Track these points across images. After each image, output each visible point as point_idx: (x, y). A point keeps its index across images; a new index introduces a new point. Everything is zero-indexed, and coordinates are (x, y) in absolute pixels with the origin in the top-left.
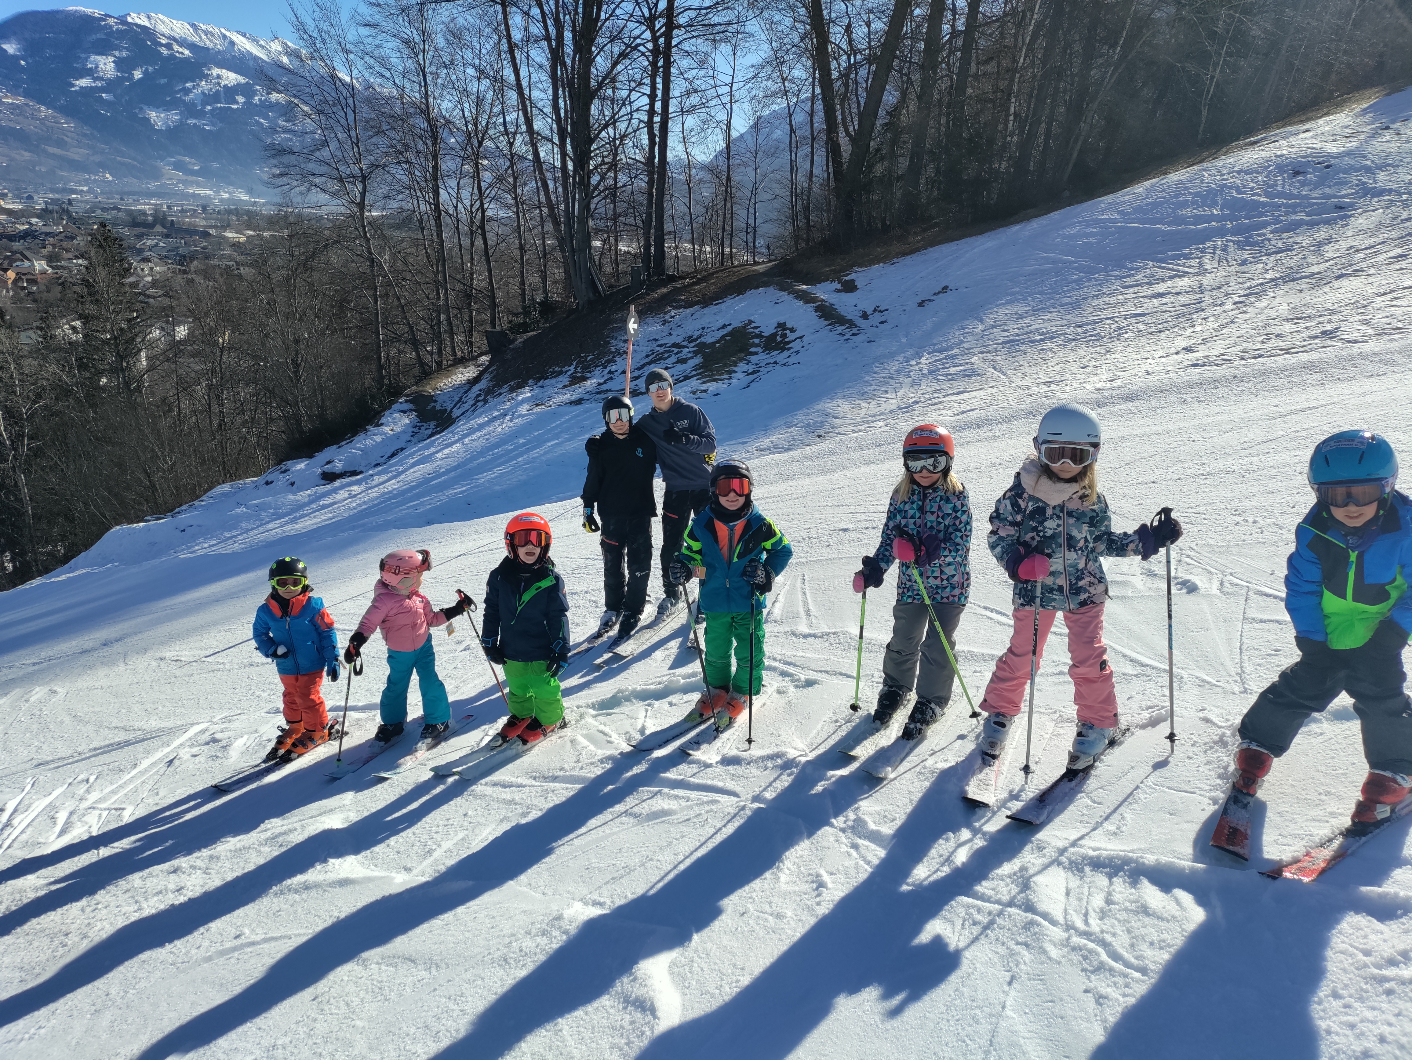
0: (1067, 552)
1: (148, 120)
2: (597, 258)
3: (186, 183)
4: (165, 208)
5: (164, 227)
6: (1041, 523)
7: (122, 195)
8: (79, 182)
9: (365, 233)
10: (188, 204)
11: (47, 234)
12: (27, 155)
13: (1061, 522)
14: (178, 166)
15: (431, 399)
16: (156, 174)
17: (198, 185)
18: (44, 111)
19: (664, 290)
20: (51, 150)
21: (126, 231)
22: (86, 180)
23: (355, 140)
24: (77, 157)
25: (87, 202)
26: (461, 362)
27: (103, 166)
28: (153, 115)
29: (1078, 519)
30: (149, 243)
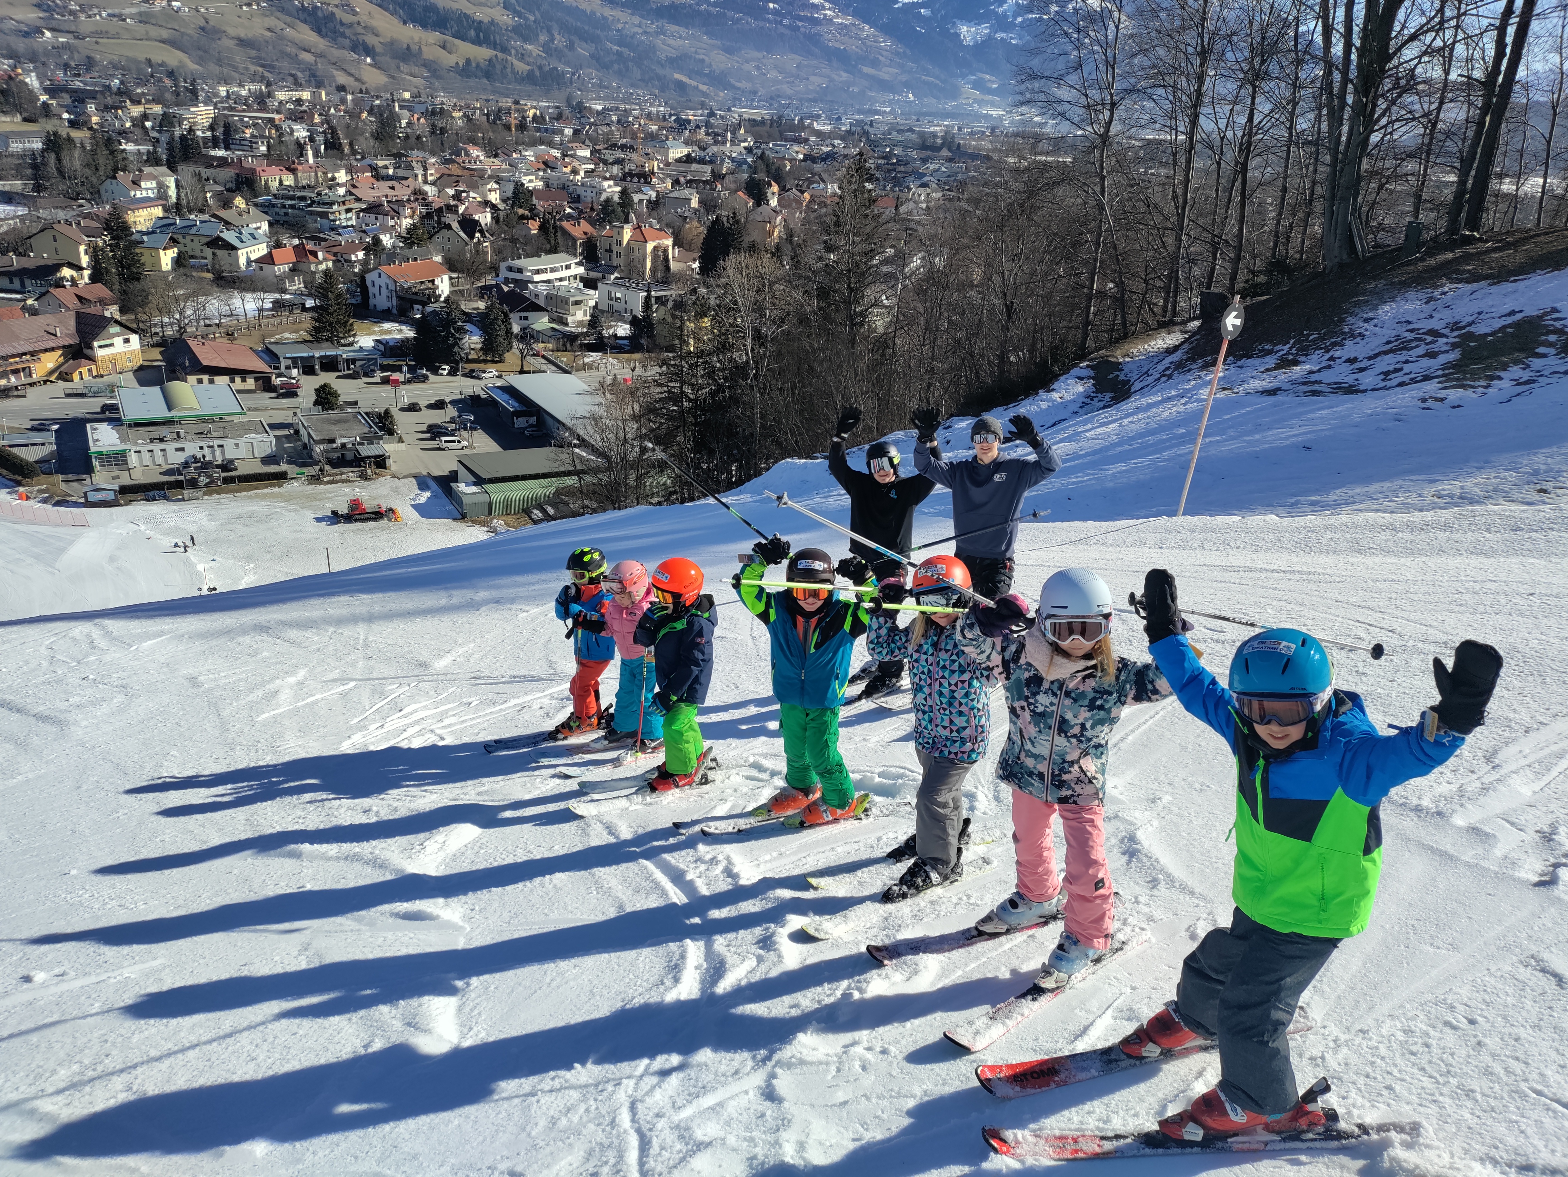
0: (1056, 737)
1: (958, 35)
3: (981, 103)
4: (955, 130)
5: (950, 150)
7: (920, 115)
8: (883, 103)
10: (979, 126)
11: (845, 156)
12: (845, 76)
13: (1055, 701)
14: (978, 85)
15: (1117, 366)
16: (954, 93)
17: (993, 105)
18: (867, 30)
19: (1449, 255)
20: (867, 70)
21: (914, 154)
22: (890, 101)
24: (886, 77)
25: (887, 124)
26: (1166, 325)
27: (908, 85)
28: (964, 29)
30: (932, 167)
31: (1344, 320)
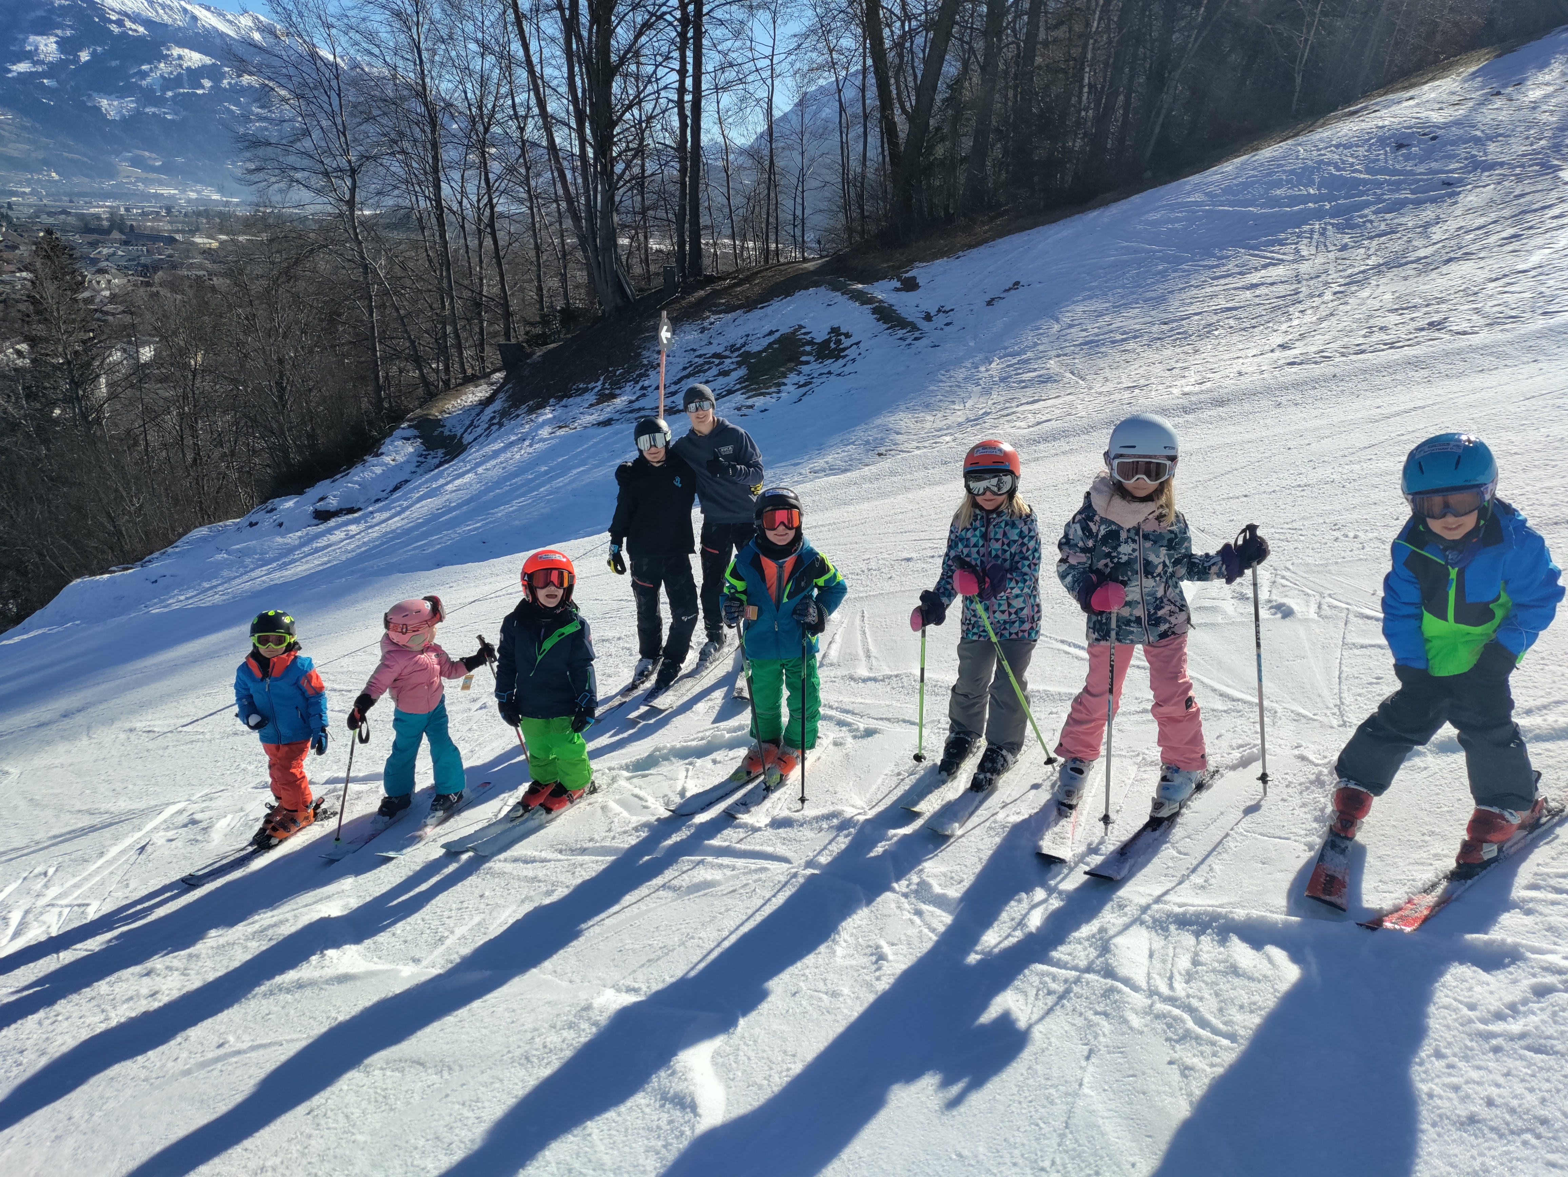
0: (1144, 580)
1: (98, 109)
2: (624, 258)
3: (145, 181)
4: (122, 211)
5: (122, 232)
6: (1115, 548)
7: (72, 197)
8: (20, 183)
9: (356, 235)
10: (150, 206)
13: (1136, 547)
14: (136, 162)
15: (438, 423)
16: (111, 172)
17: (161, 183)
19: (702, 293)
21: (78, 239)
22: (27, 180)
23: (340, 128)
24: (16, 154)
25: (30, 206)
26: (471, 380)
27: (48, 163)
28: (104, 103)
29: (1155, 542)
30: (105, 251)
31: (640, 354)
